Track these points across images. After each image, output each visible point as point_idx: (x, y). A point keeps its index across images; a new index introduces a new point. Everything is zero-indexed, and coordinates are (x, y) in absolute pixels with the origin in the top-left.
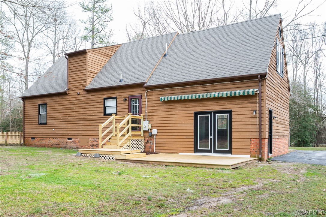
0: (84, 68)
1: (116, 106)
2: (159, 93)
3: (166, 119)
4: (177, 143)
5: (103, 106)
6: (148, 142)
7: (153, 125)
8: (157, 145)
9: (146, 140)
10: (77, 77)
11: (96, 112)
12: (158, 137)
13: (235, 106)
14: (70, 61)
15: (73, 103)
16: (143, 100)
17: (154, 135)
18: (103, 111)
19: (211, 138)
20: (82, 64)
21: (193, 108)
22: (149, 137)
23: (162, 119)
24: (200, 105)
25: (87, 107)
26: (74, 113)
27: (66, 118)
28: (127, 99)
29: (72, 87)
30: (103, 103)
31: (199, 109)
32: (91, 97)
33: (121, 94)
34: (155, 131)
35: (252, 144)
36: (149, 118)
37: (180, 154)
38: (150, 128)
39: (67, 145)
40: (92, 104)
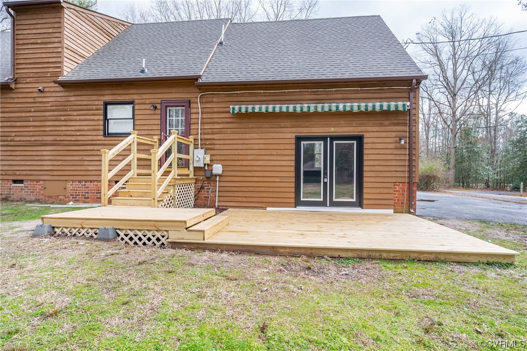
0: (57, 40)
1: (133, 118)
2: (227, 99)
3: (241, 147)
4: (263, 189)
5: (102, 117)
6: (202, 188)
7: (213, 158)
8: (222, 194)
9: (200, 184)
10: (39, 56)
11: (86, 128)
12: (224, 179)
13: (370, 129)
14: (19, 23)
15: (28, 109)
16: (193, 111)
17: (216, 176)
18: (102, 128)
19: (325, 181)
20: (51, 30)
21: (294, 130)
22: (205, 179)
23: (232, 147)
24: (307, 124)
25: (63, 118)
26: (31, 129)
27: (9, 139)
28: (158, 106)
29: (24, 75)
30: (102, 112)
31: (304, 131)
32: (73, 98)
33: (144, 96)
34: (217, 169)
35: (397, 191)
36: (206, 144)
37: (268, 209)
38: (209, 162)
39: (11, 196)
40: (75, 113)
